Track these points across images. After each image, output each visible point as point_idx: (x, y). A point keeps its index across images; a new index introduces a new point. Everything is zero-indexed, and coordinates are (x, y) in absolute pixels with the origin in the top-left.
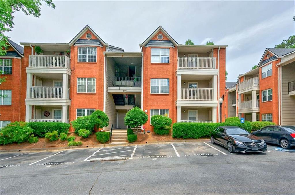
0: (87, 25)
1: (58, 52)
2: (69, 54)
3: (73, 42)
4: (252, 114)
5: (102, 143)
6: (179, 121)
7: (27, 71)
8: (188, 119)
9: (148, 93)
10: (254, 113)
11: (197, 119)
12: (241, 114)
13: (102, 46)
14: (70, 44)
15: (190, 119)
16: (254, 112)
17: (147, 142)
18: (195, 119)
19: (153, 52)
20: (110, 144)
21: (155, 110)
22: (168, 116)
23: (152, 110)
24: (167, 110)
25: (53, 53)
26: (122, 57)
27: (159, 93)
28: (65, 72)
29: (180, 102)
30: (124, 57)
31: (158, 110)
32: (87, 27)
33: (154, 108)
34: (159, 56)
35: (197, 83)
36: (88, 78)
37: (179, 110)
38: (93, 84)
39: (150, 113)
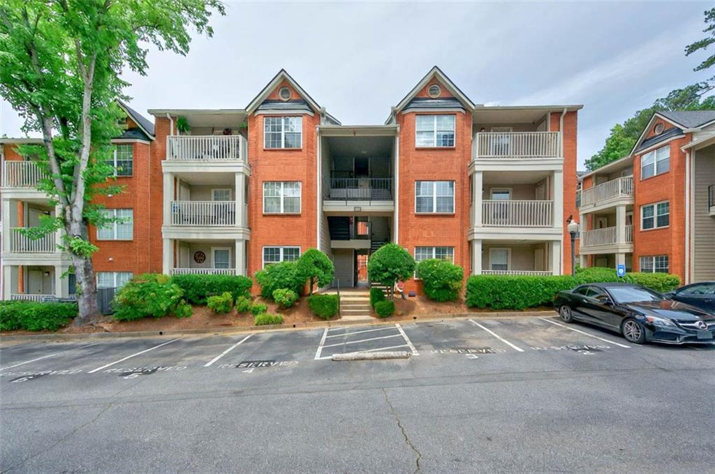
0: (283, 70)
1: (219, 129)
2: (244, 131)
3: (253, 107)
4: (616, 255)
5: (324, 319)
6: (478, 270)
7: (164, 170)
8: (490, 266)
9: (411, 213)
10: (622, 253)
11: (509, 267)
12: (585, 256)
13: (312, 114)
14: (247, 110)
15: (495, 267)
16: (620, 251)
17: (415, 316)
18: (505, 267)
19: (421, 124)
20: (339, 320)
21: (424, 248)
22: (452, 260)
23: (418, 248)
24: (451, 248)
25: (212, 130)
26: (353, 135)
27: (432, 211)
28: (241, 170)
29: (482, 231)
30: (356, 135)
31: (430, 249)
32: (283, 72)
33: (420, 243)
34: (433, 131)
35: (510, 190)
36: (284, 182)
37: (478, 249)
38: (296, 193)
39: (415, 254)
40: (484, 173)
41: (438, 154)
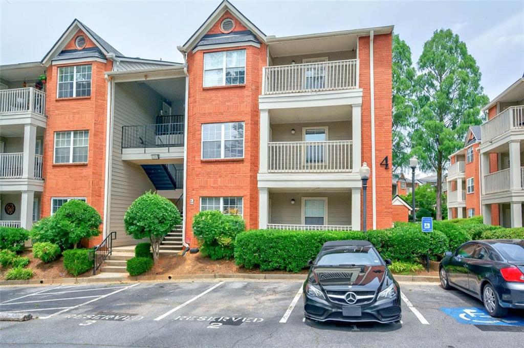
0: (76, 20)
1: (32, 81)
2: (40, 85)
3: (49, 58)
4: (511, 204)
5: (73, 276)
8: (303, 220)
9: (197, 159)
10: (517, 203)
11: (326, 220)
13: (104, 61)
14: (43, 63)
15: (309, 220)
16: (514, 199)
17: (171, 275)
18: (319, 220)
19: (209, 62)
20: (94, 277)
21: (211, 198)
22: (241, 214)
23: (204, 199)
24: (240, 198)
25: (25, 84)
26: (144, 79)
27: (220, 157)
28: (28, 121)
30: (148, 79)
31: (218, 198)
32: (76, 22)
33: (206, 193)
34: (222, 69)
35: (326, 129)
36: (76, 132)
38: (84, 142)
39: (201, 206)
40: (270, 111)
41: (226, 92)
